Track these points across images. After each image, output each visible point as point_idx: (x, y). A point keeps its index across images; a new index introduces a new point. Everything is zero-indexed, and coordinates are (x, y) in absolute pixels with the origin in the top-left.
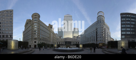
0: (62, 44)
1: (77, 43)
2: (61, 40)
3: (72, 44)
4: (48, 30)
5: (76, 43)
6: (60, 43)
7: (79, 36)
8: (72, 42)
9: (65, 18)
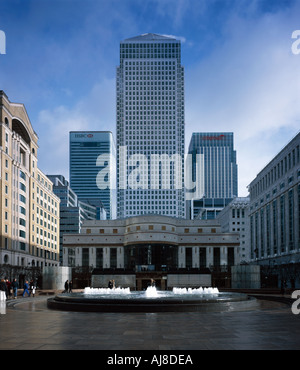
0: (106, 263)
2: (95, 231)
3: (182, 262)
5: (210, 261)
6: (93, 262)
8: (184, 248)
9: (129, 60)
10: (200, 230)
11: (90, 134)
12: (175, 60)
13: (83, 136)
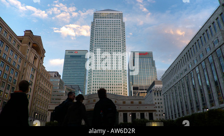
1: (134, 116)
3: (121, 120)
4: (17, 54)
7: (156, 86)
8: (122, 113)
9: (97, 19)
10: (132, 102)
11: (76, 51)
12: (120, 19)
13: (72, 52)
